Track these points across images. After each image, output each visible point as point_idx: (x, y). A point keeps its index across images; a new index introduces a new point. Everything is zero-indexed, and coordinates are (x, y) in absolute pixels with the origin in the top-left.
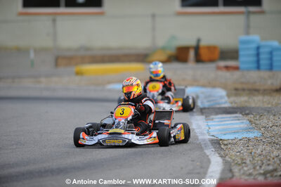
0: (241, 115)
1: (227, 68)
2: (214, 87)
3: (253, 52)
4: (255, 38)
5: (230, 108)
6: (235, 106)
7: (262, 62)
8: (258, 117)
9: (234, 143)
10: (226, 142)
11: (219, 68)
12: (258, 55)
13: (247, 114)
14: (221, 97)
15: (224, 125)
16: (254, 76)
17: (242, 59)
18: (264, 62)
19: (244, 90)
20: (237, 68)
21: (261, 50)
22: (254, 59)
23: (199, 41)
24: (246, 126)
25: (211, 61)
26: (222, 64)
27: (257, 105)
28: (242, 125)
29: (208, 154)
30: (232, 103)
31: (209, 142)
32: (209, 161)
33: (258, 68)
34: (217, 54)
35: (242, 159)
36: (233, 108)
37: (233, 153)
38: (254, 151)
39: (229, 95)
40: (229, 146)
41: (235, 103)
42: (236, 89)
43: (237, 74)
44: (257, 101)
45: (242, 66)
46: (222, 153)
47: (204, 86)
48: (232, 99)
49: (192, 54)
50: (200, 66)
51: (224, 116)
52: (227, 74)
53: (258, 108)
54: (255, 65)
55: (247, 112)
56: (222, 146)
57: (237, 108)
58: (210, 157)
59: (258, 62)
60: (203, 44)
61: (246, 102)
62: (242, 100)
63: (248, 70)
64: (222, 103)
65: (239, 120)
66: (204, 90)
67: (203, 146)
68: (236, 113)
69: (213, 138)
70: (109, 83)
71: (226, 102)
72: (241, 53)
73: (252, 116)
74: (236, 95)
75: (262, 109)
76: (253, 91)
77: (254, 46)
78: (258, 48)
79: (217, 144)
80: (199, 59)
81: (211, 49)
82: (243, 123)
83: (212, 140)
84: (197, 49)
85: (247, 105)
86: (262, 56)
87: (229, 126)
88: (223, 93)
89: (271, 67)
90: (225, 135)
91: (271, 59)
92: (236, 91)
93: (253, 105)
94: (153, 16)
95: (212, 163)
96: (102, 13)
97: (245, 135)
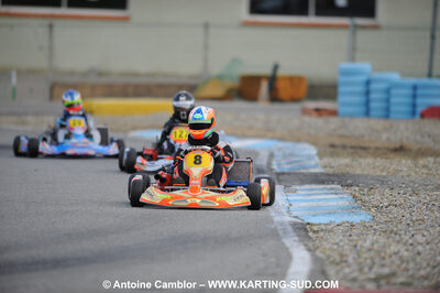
0: (339, 186)
1: (318, 111)
2: (298, 140)
3: (361, 89)
4: (365, 66)
5: (322, 174)
6: (331, 171)
7: (373, 105)
8: (366, 190)
9: (328, 230)
10: (315, 228)
11: (305, 112)
12: (367, 93)
13: (350, 186)
14: (310, 157)
15: (313, 200)
16: (360, 126)
17: (341, 99)
18: (377, 105)
19: (344, 147)
20: (334, 113)
21: (373, 86)
22: (361, 99)
23: (276, 67)
24: (347, 203)
25: (294, 100)
26: (312, 105)
27: (366, 172)
28: (341, 203)
29: (288, 245)
30: (325, 167)
31: (290, 228)
32: (289, 257)
33: (367, 114)
34: (303, 90)
35: (342, 256)
36: (328, 175)
37: (327, 246)
38: (360, 243)
39: (321, 155)
40: (321, 234)
41: (331, 167)
42: (332, 146)
43: (334, 122)
44: (364, 166)
45: (341, 110)
46: (310, 244)
47: (281, 139)
48: (326, 160)
49: (264, 87)
50: (277, 106)
51: (314, 186)
52: (319, 122)
53: (366, 176)
54: (362, 109)
55: (349, 182)
56: (310, 234)
57: (334, 175)
58: (291, 250)
59: (367, 103)
60: (281, 72)
61: (347, 166)
62: (342, 163)
63: (352, 116)
64: (310, 167)
65: (336, 194)
66: (282, 144)
67: (281, 232)
68: (333, 183)
69: (294, 220)
71: (316, 166)
72: (342, 89)
73: (357, 188)
74: (332, 155)
75: (372, 178)
76: (360, 149)
77: (363, 78)
78: (368, 83)
79: (303, 230)
80: (274, 97)
81: (294, 80)
82: (342, 198)
83: (295, 224)
84: (273, 80)
85: (351, 171)
86: (373, 96)
87: (320, 203)
88: (312, 150)
89: (387, 114)
90: (314, 216)
91: (388, 100)
92: (333, 149)
93: (359, 172)
94: (206, 26)
95: (295, 260)
96: (126, 19)
97: (346, 218)
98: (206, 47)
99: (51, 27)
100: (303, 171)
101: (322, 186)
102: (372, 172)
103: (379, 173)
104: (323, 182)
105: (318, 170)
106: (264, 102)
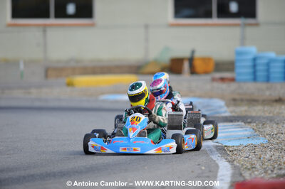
0: (243, 123)
1: (222, 79)
2: (211, 97)
3: (250, 64)
4: (252, 50)
5: (230, 117)
7: (259, 74)
8: (260, 125)
9: (238, 150)
10: (231, 149)
11: (214, 80)
12: (254, 66)
13: (250, 123)
14: (221, 107)
15: (227, 132)
16: (251, 88)
17: (238, 70)
18: (261, 74)
19: (242, 100)
20: (233, 80)
21: (258, 62)
22: (250, 70)
23: (193, 52)
24: (250, 133)
25: (206, 73)
26: (218, 75)
27: (258, 115)
28: (246, 133)
29: (214, 159)
30: (231, 112)
31: (214, 149)
32: (217, 166)
33: (255, 79)
34: (211, 66)
35: (252, 164)
36: (234, 117)
37: (241, 159)
38: (263, 156)
39: (228, 105)
40: (235, 152)
41: (235, 112)
42: (234, 100)
43: (233, 86)
44: (257, 111)
45: (238, 78)
46: (229, 158)
47: (200, 97)
48: (232, 108)
49: (186, 65)
50: (195, 77)
51: (225, 124)
52: (224, 86)
53: (260, 117)
54: (252, 77)
55: (249, 120)
56: (228, 152)
57: (238, 117)
58: (217, 162)
59: (255, 73)
60: (197, 55)
61: (246, 111)
62: (242, 110)
63: (245, 81)
64: (222, 113)
65: (241, 128)
66: (200, 100)
67: (208, 152)
68: (238, 121)
69: (218, 144)
70: (103, 93)
71: (225, 112)
72: (237, 64)
73: (255, 124)
74: (235, 105)
75: (264, 118)
76: (252, 101)
77: (250, 57)
78: (255, 59)
79: (222, 150)
80: (193, 71)
81: (206, 60)
82: (246, 130)
83: (217, 146)
84: (191, 60)
85: (249, 114)
86: (259, 68)
87: (232, 134)
88: (222, 103)
89: (268, 79)
90: (229, 141)
91: (268, 70)
92: (234, 101)
93: (254, 114)
94: (147, 27)
95: (221, 168)
96: (93, 25)
97: (250, 142)
98: (147, 40)
99: (45, 31)
100: (217, 115)
101: (231, 124)
102: (262, 114)
103: (267, 115)
104: (231, 121)
105: (227, 114)
106: (186, 75)
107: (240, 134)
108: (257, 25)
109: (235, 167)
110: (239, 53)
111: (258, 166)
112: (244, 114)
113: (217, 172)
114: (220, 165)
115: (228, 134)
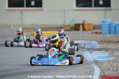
0: (105, 51)
1: (96, 33)
2: (92, 40)
3: (108, 26)
4: (109, 20)
5: (99, 48)
6: (102, 48)
7: (111, 30)
8: (112, 52)
11: (93, 33)
12: (110, 27)
13: (108, 51)
14: (96, 44)
15: (98, 55)
16: (108, 36)
17: (103, 29)
19: (105, 41)
20: (101, 33)
21: (111, 25)
22: (108, 29)
23: (84, 21)
24: (108, 55)
25: (89, 30)
26: (95, 31)
27: (111, 47)
28: (106, 55)
29: (93, 66)
30: (100, 47)
31: (93, 62)
32: (94, 69)
33: (110, 33)
34: (92, 27)
35: (108, 68)
36: (101, 48)
37: (104, 66)
38: (113, 65)
39: (98, 44)
40: (102, 63)
41: (102, 47)
42: (101, 41)
43: (101, 35)
44: (111, 46)
45: (103, 32)
46: (99, 66)
48: (100, 45)
49: (81, 27)
50: (85, 32)
51: (98, 51)
52: (97, 35)
53: (112, 49)
54: (108, 32)
55: (107, 50)
56: (99, 63)
59: (110, 30)
60: (85, 23)
61: (106, 46)
63: (106, 34)
64: (96, 47)
65: (104, 53)
66: (87, 41)
67: (90, 63)
68: (103, 50)
71: (98, 46)
72: (103, 26)
73: (110, 52)
74: (101, 44)
76: (109, 42)
77: (108, 23)
78: (110, 24)
79: (96, 62)
80: (84, 29)
81: (89, 24)
82: (106, 54)
83: (94, 61)
84: (83, 25)
85: (107, 47)
86: (111, 28)
87: (100, 56)
88: (96, 43)
89: (115, 33)
90: (99, 59)
91: (115, 29)
93: (109, 47)
94: (64, 11)
95: (95, 70)
96: (42, 10)
97: (108, 59)
98: (65, 16)
99: (22, 12)
100: (94, 48)
101: (100, 51)
102: (113, 47)
103: (115, 48)
104: (100, 50)
105: (98, 47)
106: (81, 31)
107: (103, 55)
108: (111, 10)
109: (101, 69)
110: (103, 22)
111: (111, 69)
112: (105, 47)
113: (94, 72)
114: (95, 68)
115: (99, 56)
